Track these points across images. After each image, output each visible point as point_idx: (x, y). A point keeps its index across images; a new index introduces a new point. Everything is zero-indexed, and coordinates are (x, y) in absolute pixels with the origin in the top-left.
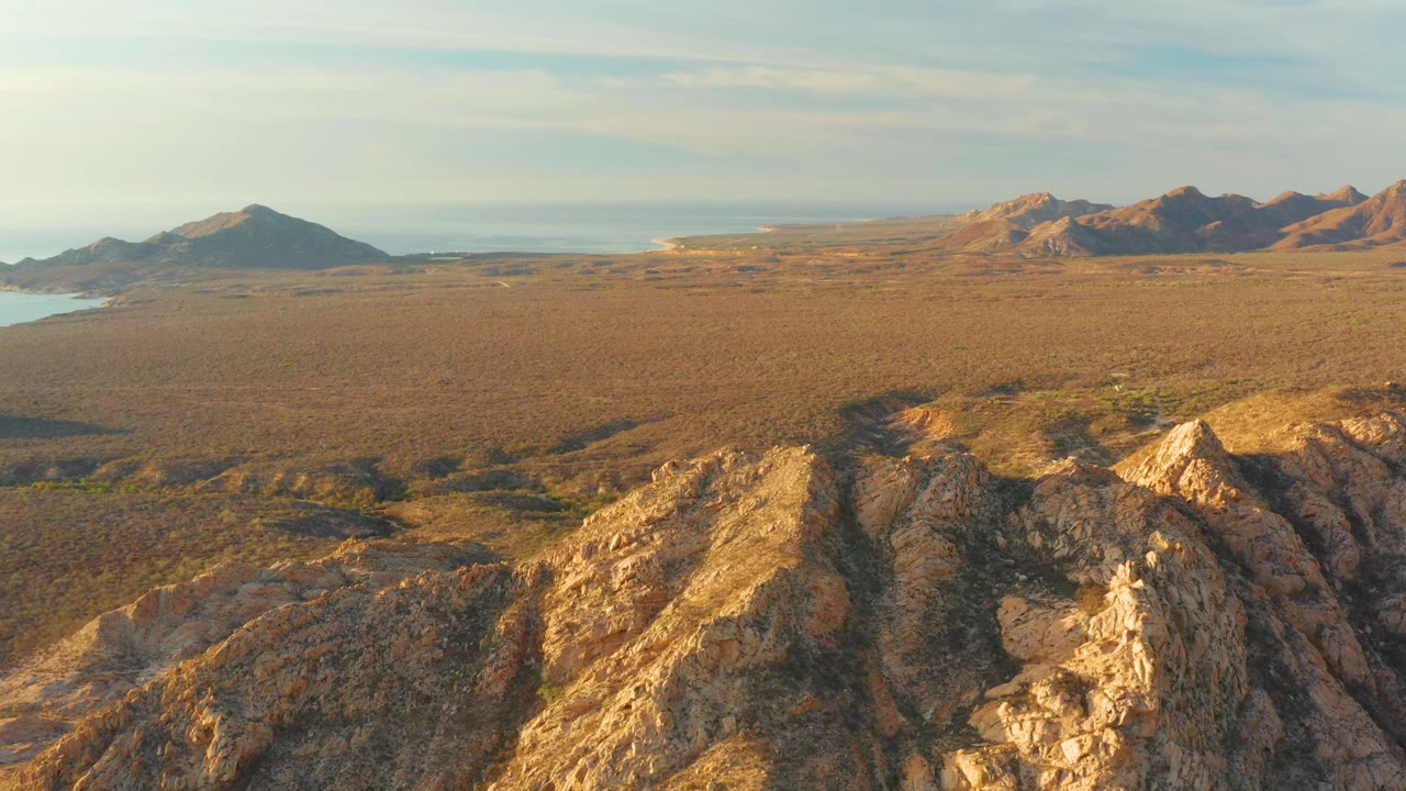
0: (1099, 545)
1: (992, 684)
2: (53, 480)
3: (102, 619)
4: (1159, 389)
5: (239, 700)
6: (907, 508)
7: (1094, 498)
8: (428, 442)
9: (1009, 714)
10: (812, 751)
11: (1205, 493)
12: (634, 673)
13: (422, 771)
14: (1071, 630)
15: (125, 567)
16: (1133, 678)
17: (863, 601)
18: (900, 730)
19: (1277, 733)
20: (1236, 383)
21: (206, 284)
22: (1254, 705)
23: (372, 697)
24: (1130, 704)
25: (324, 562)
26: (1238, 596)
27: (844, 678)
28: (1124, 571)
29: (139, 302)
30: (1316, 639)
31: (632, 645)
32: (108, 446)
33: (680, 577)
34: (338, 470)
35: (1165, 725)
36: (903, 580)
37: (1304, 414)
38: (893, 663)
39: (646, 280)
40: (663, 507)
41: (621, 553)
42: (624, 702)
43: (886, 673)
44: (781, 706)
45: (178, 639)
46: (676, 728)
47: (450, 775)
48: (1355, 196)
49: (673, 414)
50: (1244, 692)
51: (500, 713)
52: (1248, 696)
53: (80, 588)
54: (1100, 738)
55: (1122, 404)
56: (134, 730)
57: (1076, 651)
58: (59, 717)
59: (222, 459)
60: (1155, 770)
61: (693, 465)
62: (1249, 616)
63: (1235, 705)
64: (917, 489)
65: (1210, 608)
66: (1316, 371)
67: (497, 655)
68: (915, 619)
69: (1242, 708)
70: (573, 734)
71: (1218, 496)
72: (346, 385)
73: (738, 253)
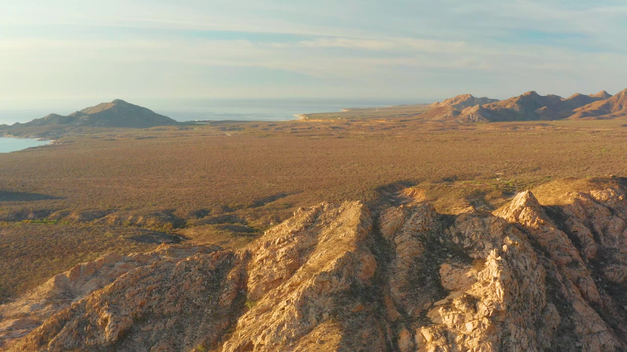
0: (483, 243)
1: (437, 300)
2: (32, 219)
3: (56, 277)
4: (516, 180)
5: (119, 307)
6: (401, 226)
7: (481, 223)
8: (196, 202)
9: (444, 312)
10: (361, 327)
11: (530, 222)
12: (286, 296)
13: (196, 337)
14: (470, 277)
15: (64, 256)
16: (495, 297)
17: (382, 265)
18: (398, 319)
19: (558, 322)
20: (550, 177)
21: (96, 134)
22: (548, 310)
23: (175, 306)
24: (494, 308)
25: (152, 253)
26: (543, 264)
27: (374, 297)
28: (493, 253)
29: (67, 142)
30: (577, 283)
31: (285, 284)
32: (55, 204)
33: (305, 256)
34: (156, 215)
35: (509, 317)
36: (399, 257)
37: (575, 189)
38: (395, 292)
39: (291, 133)
40: (299, 226)
41: (280, 246)
42: (282, 307)
43: (392, 295)
44: (348, 308)
45: (89, 286)
46: (303, 318)
47: (208, 339)
48: (606, 95)
49: (303, 191)
50: (544, 304)
51: (229, 313)
52: (546, 306)
53: (45, 264)
54: (481, 321)
55: (500, 186)
56: (74, 320)
57: (472, 286)
58: (38, 319)
59: (106, 210)
60: (504, 335)
61: (311, 209)
62: (547, 273)
63: (540, 309)
64: (406, 219)
65: (530, 269)
66: (585, 172)
67: (228, 289)
68: (404, 273)
69: (543, 311)
70: (260, 321)
71: (536, 223)
72: (159, 178)
73: (332, 121)
